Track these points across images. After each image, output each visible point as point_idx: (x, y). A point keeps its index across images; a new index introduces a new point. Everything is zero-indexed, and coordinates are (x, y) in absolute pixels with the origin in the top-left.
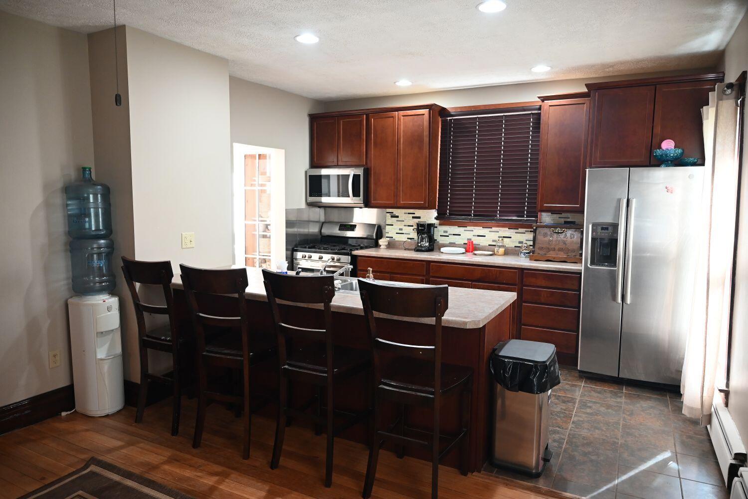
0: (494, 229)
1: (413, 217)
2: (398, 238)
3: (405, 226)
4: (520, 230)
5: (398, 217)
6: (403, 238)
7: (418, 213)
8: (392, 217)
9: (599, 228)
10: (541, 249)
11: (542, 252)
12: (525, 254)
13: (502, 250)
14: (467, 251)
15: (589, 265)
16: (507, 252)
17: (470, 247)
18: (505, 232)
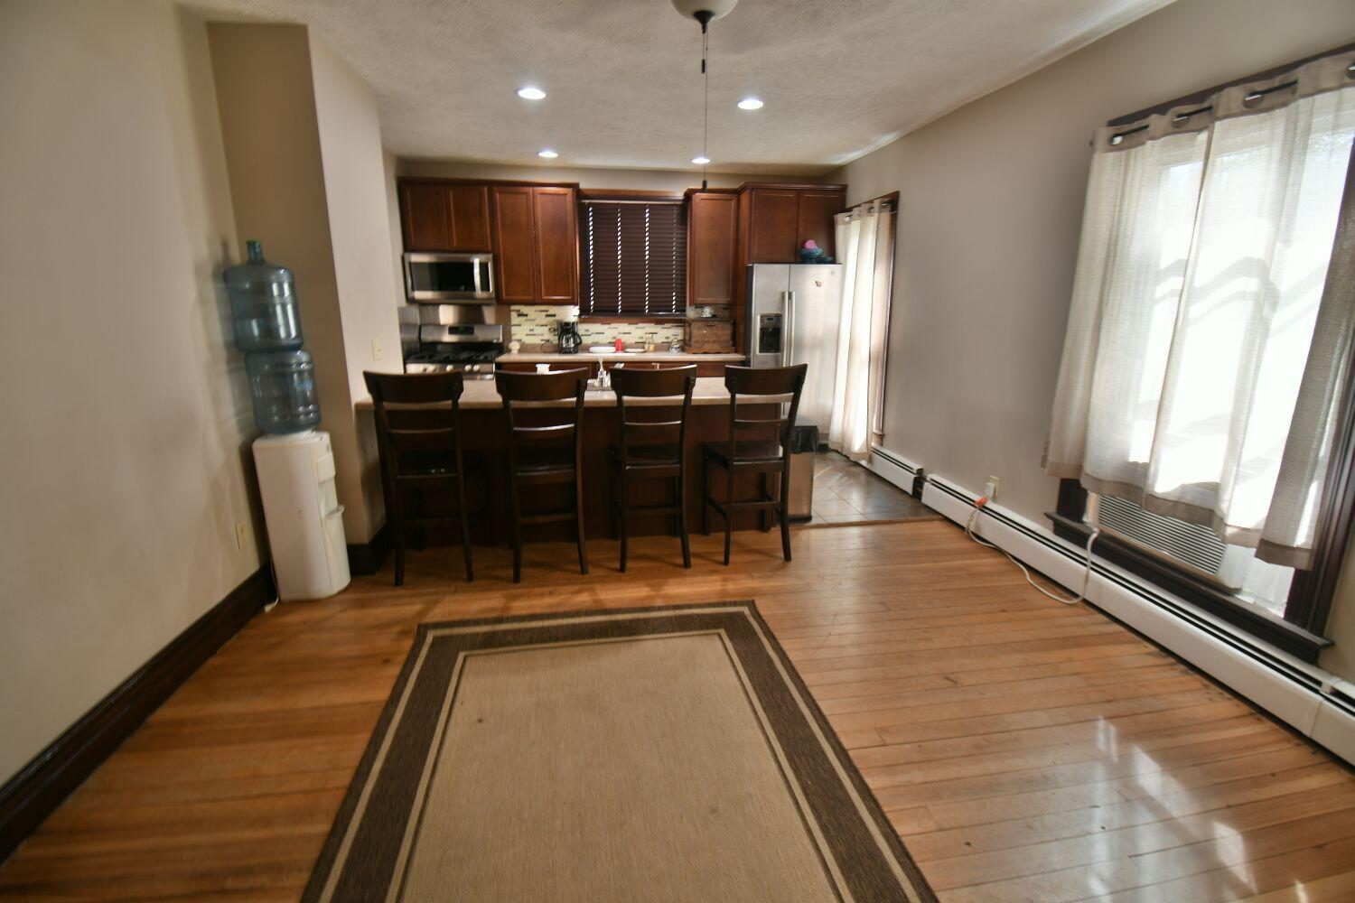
0: (640, 325)
1: (547, 316)
2: (529, 340)
3: (537, 325)
4: (666, 325)
5: (526, 315)
6: (536, 340)
7: (553, 310)
8: (519, 315)
9: (766, 318)
10: (697, 342)
11: (698, 345)
12: (676, 348)
13: (652, 347)
14: (617, 350)
15: (758, 353)
16: (658, 348)
17: (619, 345)
18: (650, 327)
